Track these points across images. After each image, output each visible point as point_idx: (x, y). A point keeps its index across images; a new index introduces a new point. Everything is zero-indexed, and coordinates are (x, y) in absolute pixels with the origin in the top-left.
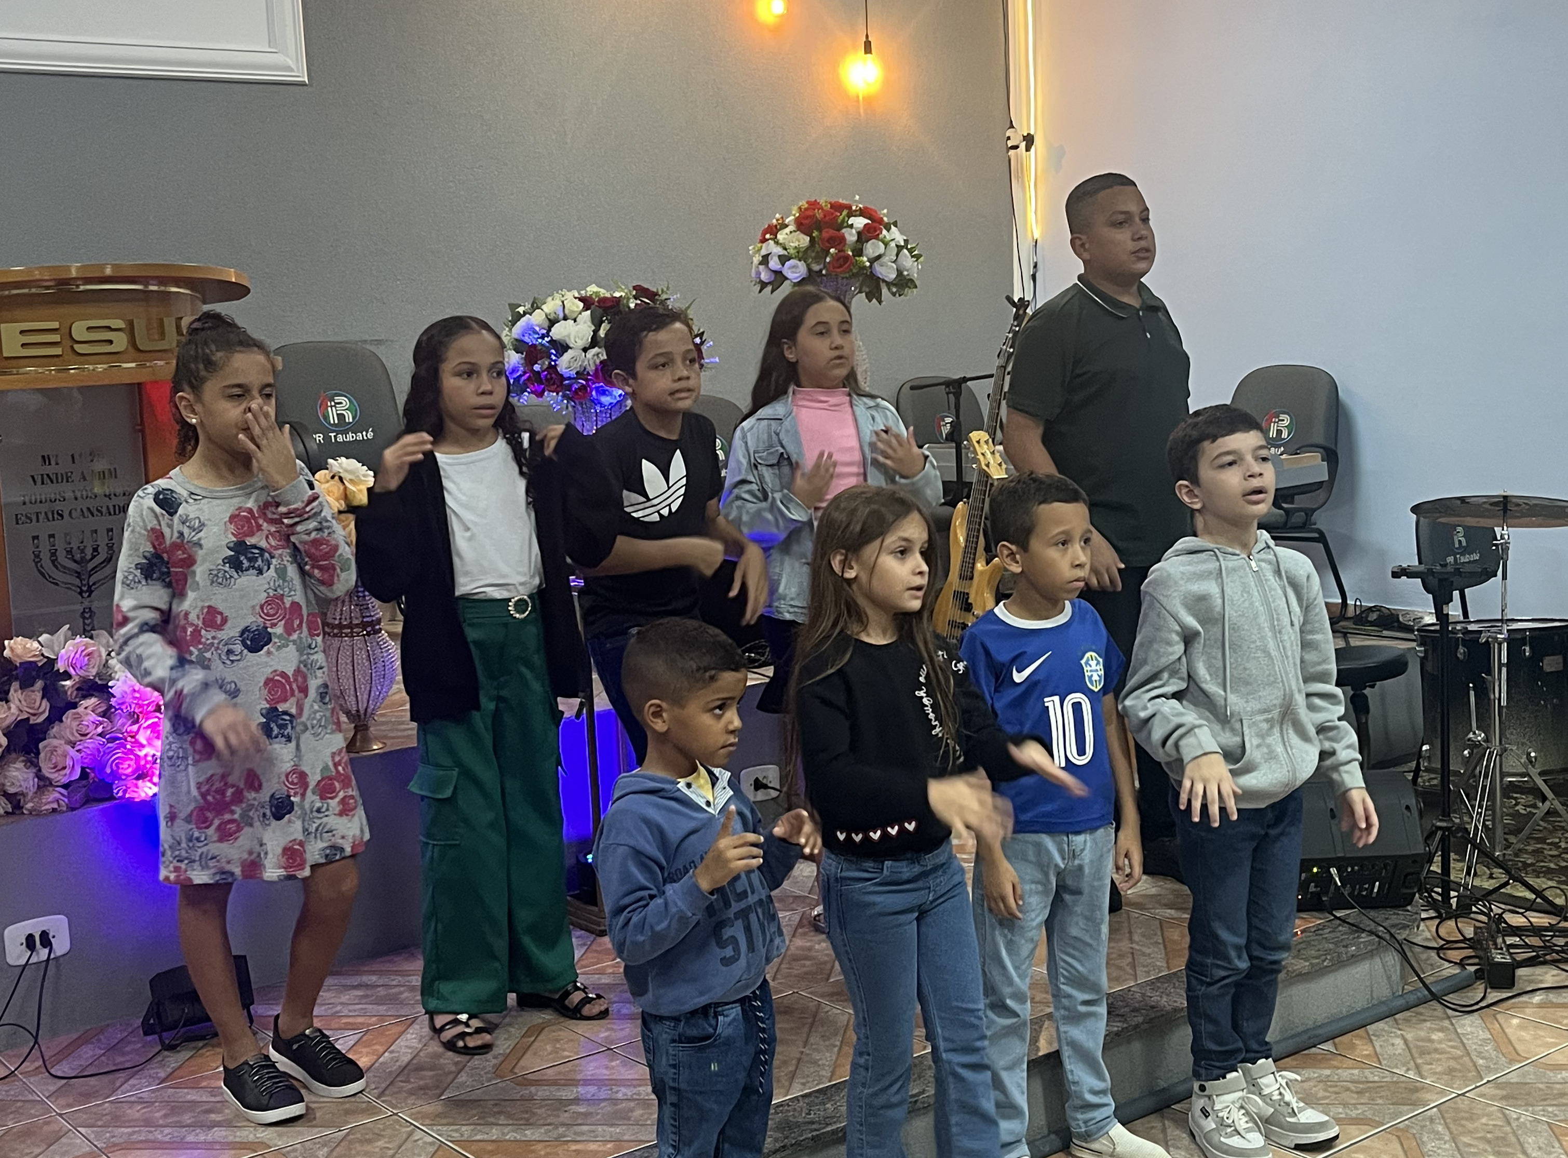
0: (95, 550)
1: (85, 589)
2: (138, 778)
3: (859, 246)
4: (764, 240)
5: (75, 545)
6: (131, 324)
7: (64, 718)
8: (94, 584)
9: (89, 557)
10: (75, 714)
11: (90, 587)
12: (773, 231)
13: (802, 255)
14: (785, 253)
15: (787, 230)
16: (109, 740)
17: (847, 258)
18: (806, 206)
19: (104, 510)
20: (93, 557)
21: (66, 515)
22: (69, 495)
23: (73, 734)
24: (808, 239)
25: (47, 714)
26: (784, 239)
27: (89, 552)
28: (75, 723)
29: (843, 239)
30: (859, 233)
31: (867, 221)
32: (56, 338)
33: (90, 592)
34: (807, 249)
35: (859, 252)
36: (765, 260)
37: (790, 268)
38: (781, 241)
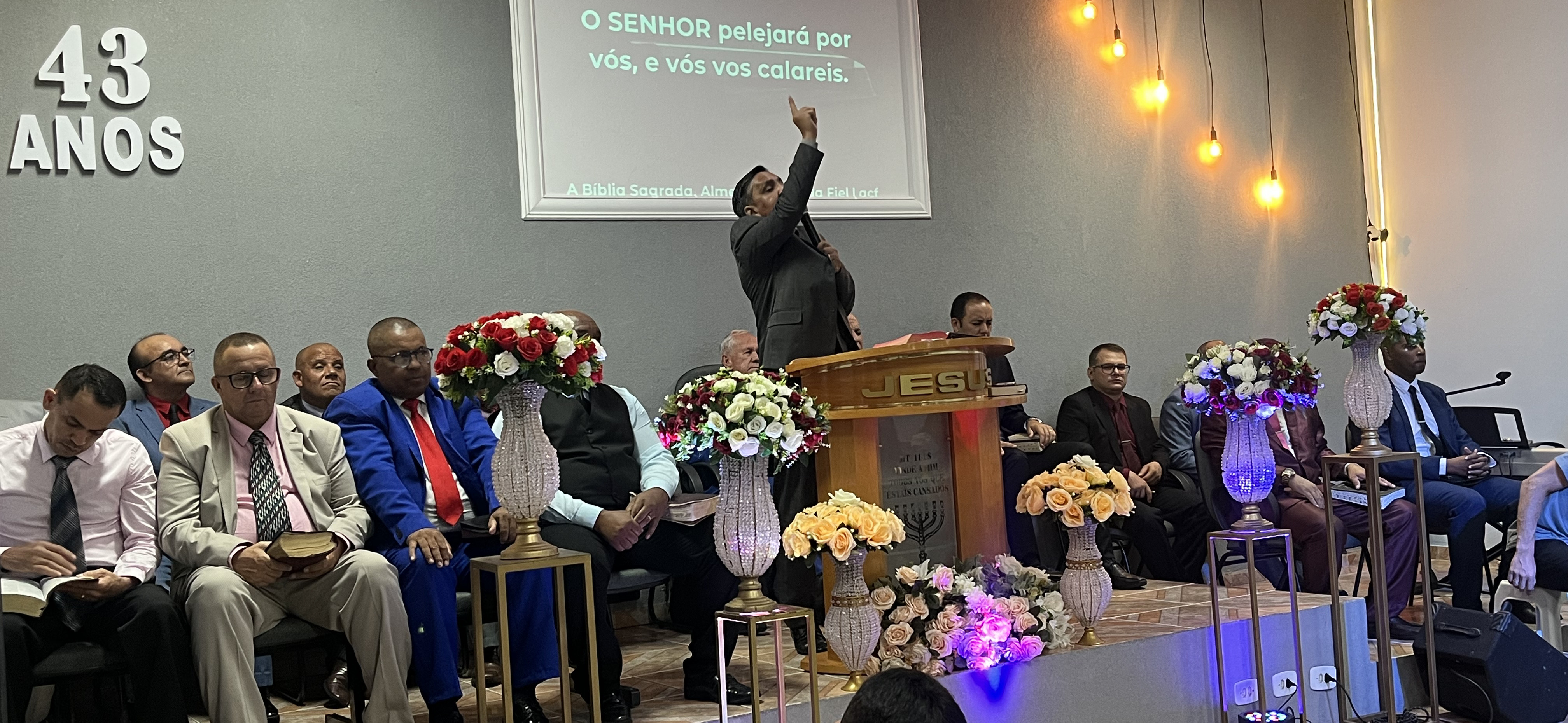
0: (927, 515)
1: (921, 539)
2: (983, 655)
3: (1391, 313)
4: (1321, 311)
5: (917, 512)
6: (966, 373)
7: (938, 616)
8: (926, 536)
9: (923, 519)
10: (944, 614)
11: (924, 538)
12: (1326, 304)
13: (1353, 319)
14: (1339, 318)
15: (1337, 304)
16: (966, 631)
17: (1385, 321)
18: (1350, 288)
19: (931, 490)
20: (926, 519)
21: (912, 492)
22: (914, 481)
23: (944, 627)
24: (1356, 309)
25: (928, 614)
26: (1337, 309)
27: (924, 516)
28: (946, 620)
29: (1382, 308)
30: (1390, 305)
31: (1394, 297)
32: (930, 383)
33: (924, 541)
34: (1355, 315)
35: (1392, 317)
36: (1324, 324)
37: (1345, 328)
38: (1335, 311)
